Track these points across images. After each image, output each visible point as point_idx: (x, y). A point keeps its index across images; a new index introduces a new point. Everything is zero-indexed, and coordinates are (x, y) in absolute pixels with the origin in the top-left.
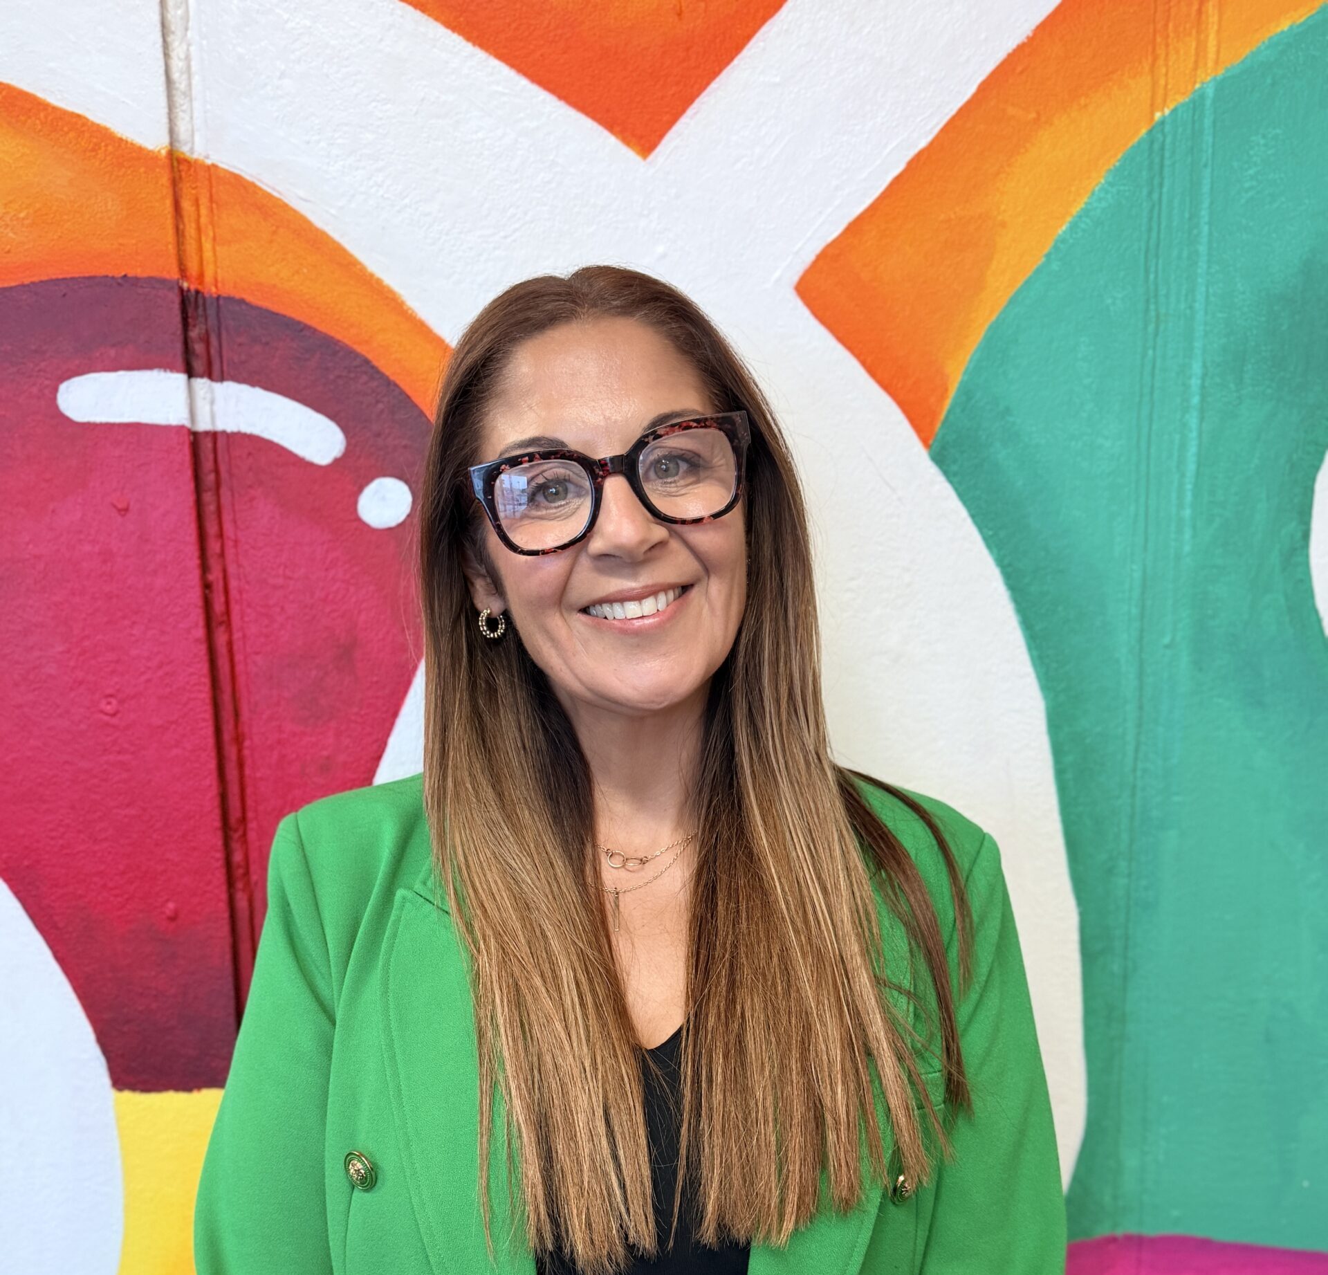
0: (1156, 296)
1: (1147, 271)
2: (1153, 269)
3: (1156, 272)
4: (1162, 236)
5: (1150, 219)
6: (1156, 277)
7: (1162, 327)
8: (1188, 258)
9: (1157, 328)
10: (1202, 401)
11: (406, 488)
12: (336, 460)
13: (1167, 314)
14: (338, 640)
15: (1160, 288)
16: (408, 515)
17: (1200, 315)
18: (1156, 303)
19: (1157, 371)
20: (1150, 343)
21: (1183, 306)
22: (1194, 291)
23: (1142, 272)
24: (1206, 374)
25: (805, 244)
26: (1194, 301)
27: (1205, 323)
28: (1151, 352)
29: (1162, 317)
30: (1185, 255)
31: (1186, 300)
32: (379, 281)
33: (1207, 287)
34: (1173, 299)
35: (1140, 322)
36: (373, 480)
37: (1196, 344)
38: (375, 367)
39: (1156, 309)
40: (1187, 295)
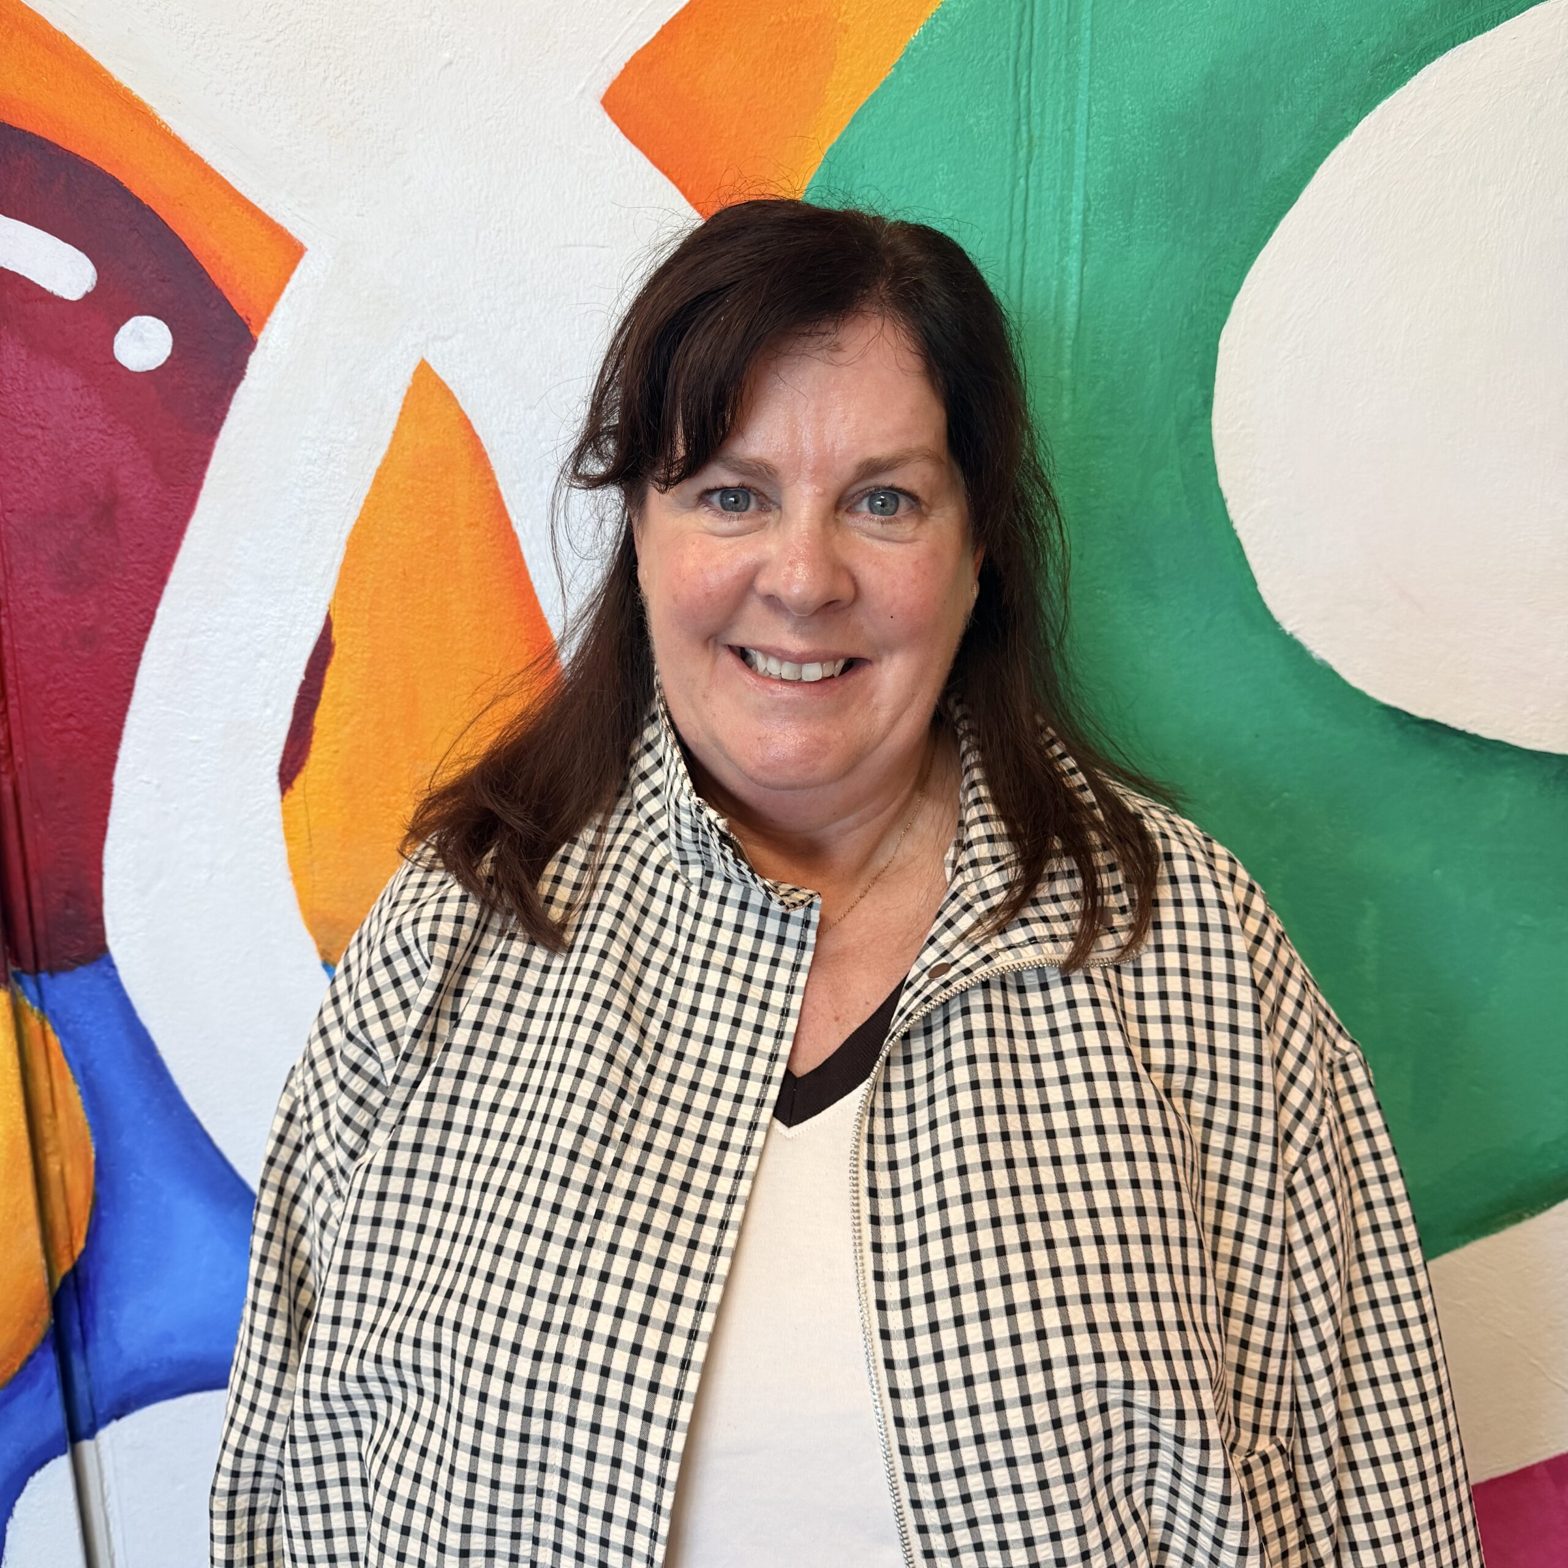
0: (1028, 115)
1: (1017, 85)
2: (1024, 83)
3: (1029, 85)
4: (1035, 42)
5: (1021, 23)
6: (1029, 92)
7: (1036, 152)
8: (1067, 71)
9: (1030, 153)
10: (1084, 240)
11: (166, 328)
12: (87, 295)
13: (1041, 137)
14: (96, 497)
15: (1033, 105)
16: (169, 358)
17: (1080, 138)
18: (1029, 123)
19: (1030, 205)
20: (1022, 171)
21: (1060, 127)
22: (1073, 110)
23: (1011, 86)
24: (1089, 209)
25: (612, 50)
26: (1074, 122)
27: (1087, 148)
28: (1022, 181)
29: (1036, 141)
30: (1063, 67)
31: (1064, 120)
32: (127, 92)
33: (1089, 105)
34: (1049, 119)
35: (1009, 147)
36: (129, 318)
37: (1076, 173)
38: (126, 192)
39: (1029, 131)
40: (1065, 114)
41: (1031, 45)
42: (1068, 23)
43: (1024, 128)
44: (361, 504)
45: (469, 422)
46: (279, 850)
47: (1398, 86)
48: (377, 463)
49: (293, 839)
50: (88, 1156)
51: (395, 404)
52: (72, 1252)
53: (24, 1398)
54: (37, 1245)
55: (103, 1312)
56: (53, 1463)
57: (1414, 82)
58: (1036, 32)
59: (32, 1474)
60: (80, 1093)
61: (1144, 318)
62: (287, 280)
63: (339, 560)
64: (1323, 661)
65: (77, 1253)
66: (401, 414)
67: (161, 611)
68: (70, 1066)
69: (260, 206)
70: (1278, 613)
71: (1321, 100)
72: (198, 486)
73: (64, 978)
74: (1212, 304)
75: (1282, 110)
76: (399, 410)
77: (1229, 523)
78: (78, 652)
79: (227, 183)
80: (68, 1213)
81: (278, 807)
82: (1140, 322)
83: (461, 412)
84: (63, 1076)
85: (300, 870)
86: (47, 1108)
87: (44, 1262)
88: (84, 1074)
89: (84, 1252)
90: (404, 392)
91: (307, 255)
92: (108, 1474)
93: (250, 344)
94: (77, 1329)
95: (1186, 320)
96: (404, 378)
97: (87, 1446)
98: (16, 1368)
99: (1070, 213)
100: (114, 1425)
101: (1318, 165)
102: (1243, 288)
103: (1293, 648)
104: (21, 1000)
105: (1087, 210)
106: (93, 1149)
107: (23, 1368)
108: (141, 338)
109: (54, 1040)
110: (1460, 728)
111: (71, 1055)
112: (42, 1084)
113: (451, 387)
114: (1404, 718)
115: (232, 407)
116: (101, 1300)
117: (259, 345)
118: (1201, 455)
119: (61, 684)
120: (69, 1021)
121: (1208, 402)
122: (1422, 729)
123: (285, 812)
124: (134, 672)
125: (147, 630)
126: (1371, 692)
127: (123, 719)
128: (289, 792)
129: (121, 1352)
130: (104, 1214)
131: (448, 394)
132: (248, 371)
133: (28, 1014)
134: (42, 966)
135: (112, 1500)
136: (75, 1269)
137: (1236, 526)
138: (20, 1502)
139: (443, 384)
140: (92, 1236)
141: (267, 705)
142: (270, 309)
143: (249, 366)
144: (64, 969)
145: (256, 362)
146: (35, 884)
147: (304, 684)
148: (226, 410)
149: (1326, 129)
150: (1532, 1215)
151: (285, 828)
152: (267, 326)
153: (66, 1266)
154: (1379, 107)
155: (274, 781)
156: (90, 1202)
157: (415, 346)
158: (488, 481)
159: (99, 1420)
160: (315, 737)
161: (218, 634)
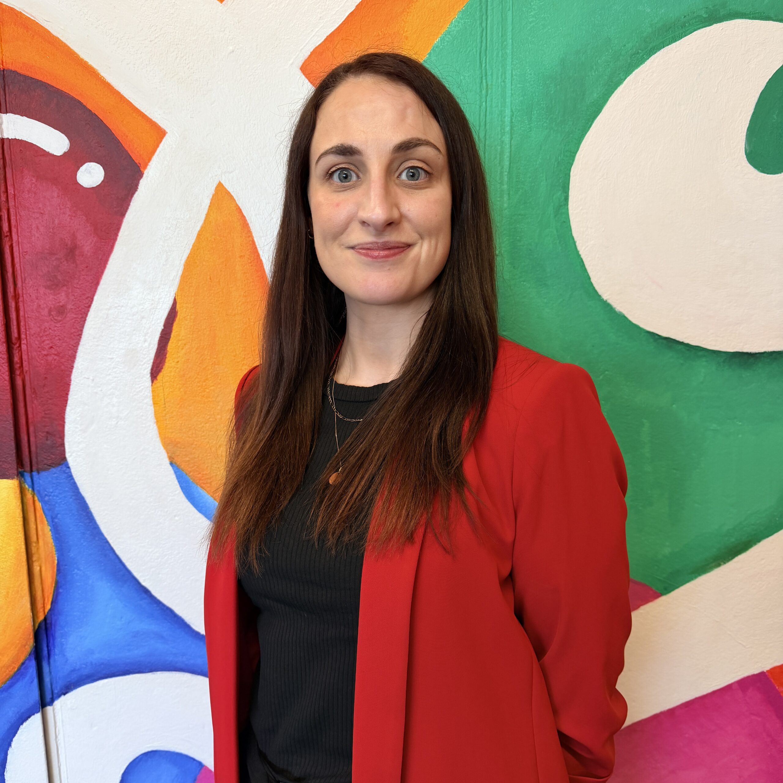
0: (486, 75)
1: (481, 63)
2: (484, 62)
3: (486, 62)
4: (488, 45)
5: (482, 37)
6: (486, 66)
7: (489, 92)
8: (502, 57)
9: (487, 92)
10: (512, 128)
11: (101, 168)
12: (65, 153)
13: (492, 85)
14: (67, 245)
15: (488, 71)
16: (103, 181)
17: (508, 85)
18: (486, 79)
19: (488, 114)
20: (484, 99)
21: (500, 80)
22: (505, 74)
23: (478, 63)
24: (513, 116)
25: (305, 46)
26: (505, 78)
27: (512, 90)
28: (484, 104)
29: (489, 86)
30: (500, 55)
31: (502, 77)
32: (86, 63)
33: (512, 71)
34: (495, 77)
35: (478, 88)
36: (84, 163)
37: (507, 100)
38: (85, 107)
39: (486, 82)
40: (502, 75)
41: (486, 46)
42: (502, 36)
43: (484, 81)
44: (191, 247)
45: (241, 210)
46: (150, 409)
47: (641, 64)
48: (198, 228)
49: (157, 404)
50: (54, 562)
51: (207, 202)
52: (44, 610)
53: (19, 685)
54: (28, 606)
55: (58, 640)
56: (33, 717)
57: (648, 62)
58: (488, 40)
59: (22, 724)
60: (51, 530)
61: (538, 163)
62: (158, 146)
63: (180, 273)
64: (620, 312)
65: (46, 611)
66: (210, 206)
67: (96, 298)
68: (46, 517)
69: (146, 113)
70: (600, 291)
71: (609, 69)
72: (115, 240)
73: (44, 474)
74: (567, 156)
75: (593, 74)
76: (209, 205)
77: (577, 252)
78: (56, 318)
79: (131, 103)
80: (43, 591)
81: (150, 389)
82: (536, 164)
83: (237, 205)
84: (42, 522)
85: (159, 419)
86: (34, 538)
87: (31, 614)
88: (53, 521)
89: (50, 610)
90: (211, 196)
91: (167, 135)
92: (59, 724)
93: (141, 175)
94: (45, 649)
95: (556, 164)
96: (211, 190)
97: (49, 709)
98: (16, 669)
99: (505, 117)
100: (63, 698)
101: (610, 97)
102: (580, 149)
103: (607, 307)
104: (23, 485)
105: (512, 116)
106: (56, 558)
107: (18, 670)
108: (90, 172)
109: (39, 505)
110: (681, 341)
111: (47, 512)
112: (32, 526)
113: (233, 194)
114: (657, 337)
115: (131, 204)
116: (58, 634)
117: (144, 176)
118: (564, 222)
119: (48, 333)
120: (46, 495)
121: (567, 199)
122: (665, 341)
123: (153, 391)
124: (83, 327)
125: (89, 306)
126: (642, 325)
127: (77, 349)
128: (155, 382)
129: (67, 660)
130: (61, 590)
131: (231, 197)
132: (139, 187)
133: (27, 492)
134: (34, 468)
135: (60, 737)
136: (45, 619)
137: (580, 253)
138: (15, 739)
139: (229, 193)
140: (54, 602)
141: (145, 341)
142: (150, 160)
143: (140, 185)
144: (45, 470)
145: (143, 184)
146: (31, 429)
147: (163, 331)
148: (129, 205)
149: (612, 82)
150: (725, 563)
151: (153, 399)
152: (148, 167)
153: (41, 617)
154: (634, 73)
155: (149, 376)
156: (54, 585)
157: (216, 176)
158: (249, 237)
159: (55, 696)
160: (168, 355)
161: (123, 308)
